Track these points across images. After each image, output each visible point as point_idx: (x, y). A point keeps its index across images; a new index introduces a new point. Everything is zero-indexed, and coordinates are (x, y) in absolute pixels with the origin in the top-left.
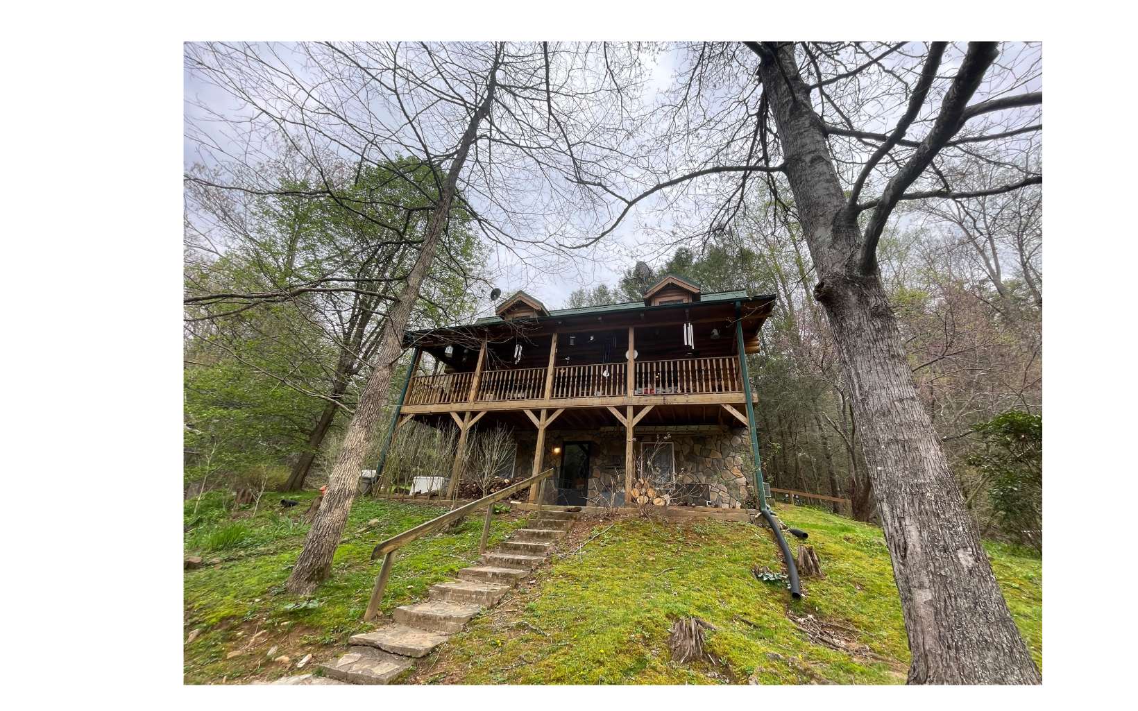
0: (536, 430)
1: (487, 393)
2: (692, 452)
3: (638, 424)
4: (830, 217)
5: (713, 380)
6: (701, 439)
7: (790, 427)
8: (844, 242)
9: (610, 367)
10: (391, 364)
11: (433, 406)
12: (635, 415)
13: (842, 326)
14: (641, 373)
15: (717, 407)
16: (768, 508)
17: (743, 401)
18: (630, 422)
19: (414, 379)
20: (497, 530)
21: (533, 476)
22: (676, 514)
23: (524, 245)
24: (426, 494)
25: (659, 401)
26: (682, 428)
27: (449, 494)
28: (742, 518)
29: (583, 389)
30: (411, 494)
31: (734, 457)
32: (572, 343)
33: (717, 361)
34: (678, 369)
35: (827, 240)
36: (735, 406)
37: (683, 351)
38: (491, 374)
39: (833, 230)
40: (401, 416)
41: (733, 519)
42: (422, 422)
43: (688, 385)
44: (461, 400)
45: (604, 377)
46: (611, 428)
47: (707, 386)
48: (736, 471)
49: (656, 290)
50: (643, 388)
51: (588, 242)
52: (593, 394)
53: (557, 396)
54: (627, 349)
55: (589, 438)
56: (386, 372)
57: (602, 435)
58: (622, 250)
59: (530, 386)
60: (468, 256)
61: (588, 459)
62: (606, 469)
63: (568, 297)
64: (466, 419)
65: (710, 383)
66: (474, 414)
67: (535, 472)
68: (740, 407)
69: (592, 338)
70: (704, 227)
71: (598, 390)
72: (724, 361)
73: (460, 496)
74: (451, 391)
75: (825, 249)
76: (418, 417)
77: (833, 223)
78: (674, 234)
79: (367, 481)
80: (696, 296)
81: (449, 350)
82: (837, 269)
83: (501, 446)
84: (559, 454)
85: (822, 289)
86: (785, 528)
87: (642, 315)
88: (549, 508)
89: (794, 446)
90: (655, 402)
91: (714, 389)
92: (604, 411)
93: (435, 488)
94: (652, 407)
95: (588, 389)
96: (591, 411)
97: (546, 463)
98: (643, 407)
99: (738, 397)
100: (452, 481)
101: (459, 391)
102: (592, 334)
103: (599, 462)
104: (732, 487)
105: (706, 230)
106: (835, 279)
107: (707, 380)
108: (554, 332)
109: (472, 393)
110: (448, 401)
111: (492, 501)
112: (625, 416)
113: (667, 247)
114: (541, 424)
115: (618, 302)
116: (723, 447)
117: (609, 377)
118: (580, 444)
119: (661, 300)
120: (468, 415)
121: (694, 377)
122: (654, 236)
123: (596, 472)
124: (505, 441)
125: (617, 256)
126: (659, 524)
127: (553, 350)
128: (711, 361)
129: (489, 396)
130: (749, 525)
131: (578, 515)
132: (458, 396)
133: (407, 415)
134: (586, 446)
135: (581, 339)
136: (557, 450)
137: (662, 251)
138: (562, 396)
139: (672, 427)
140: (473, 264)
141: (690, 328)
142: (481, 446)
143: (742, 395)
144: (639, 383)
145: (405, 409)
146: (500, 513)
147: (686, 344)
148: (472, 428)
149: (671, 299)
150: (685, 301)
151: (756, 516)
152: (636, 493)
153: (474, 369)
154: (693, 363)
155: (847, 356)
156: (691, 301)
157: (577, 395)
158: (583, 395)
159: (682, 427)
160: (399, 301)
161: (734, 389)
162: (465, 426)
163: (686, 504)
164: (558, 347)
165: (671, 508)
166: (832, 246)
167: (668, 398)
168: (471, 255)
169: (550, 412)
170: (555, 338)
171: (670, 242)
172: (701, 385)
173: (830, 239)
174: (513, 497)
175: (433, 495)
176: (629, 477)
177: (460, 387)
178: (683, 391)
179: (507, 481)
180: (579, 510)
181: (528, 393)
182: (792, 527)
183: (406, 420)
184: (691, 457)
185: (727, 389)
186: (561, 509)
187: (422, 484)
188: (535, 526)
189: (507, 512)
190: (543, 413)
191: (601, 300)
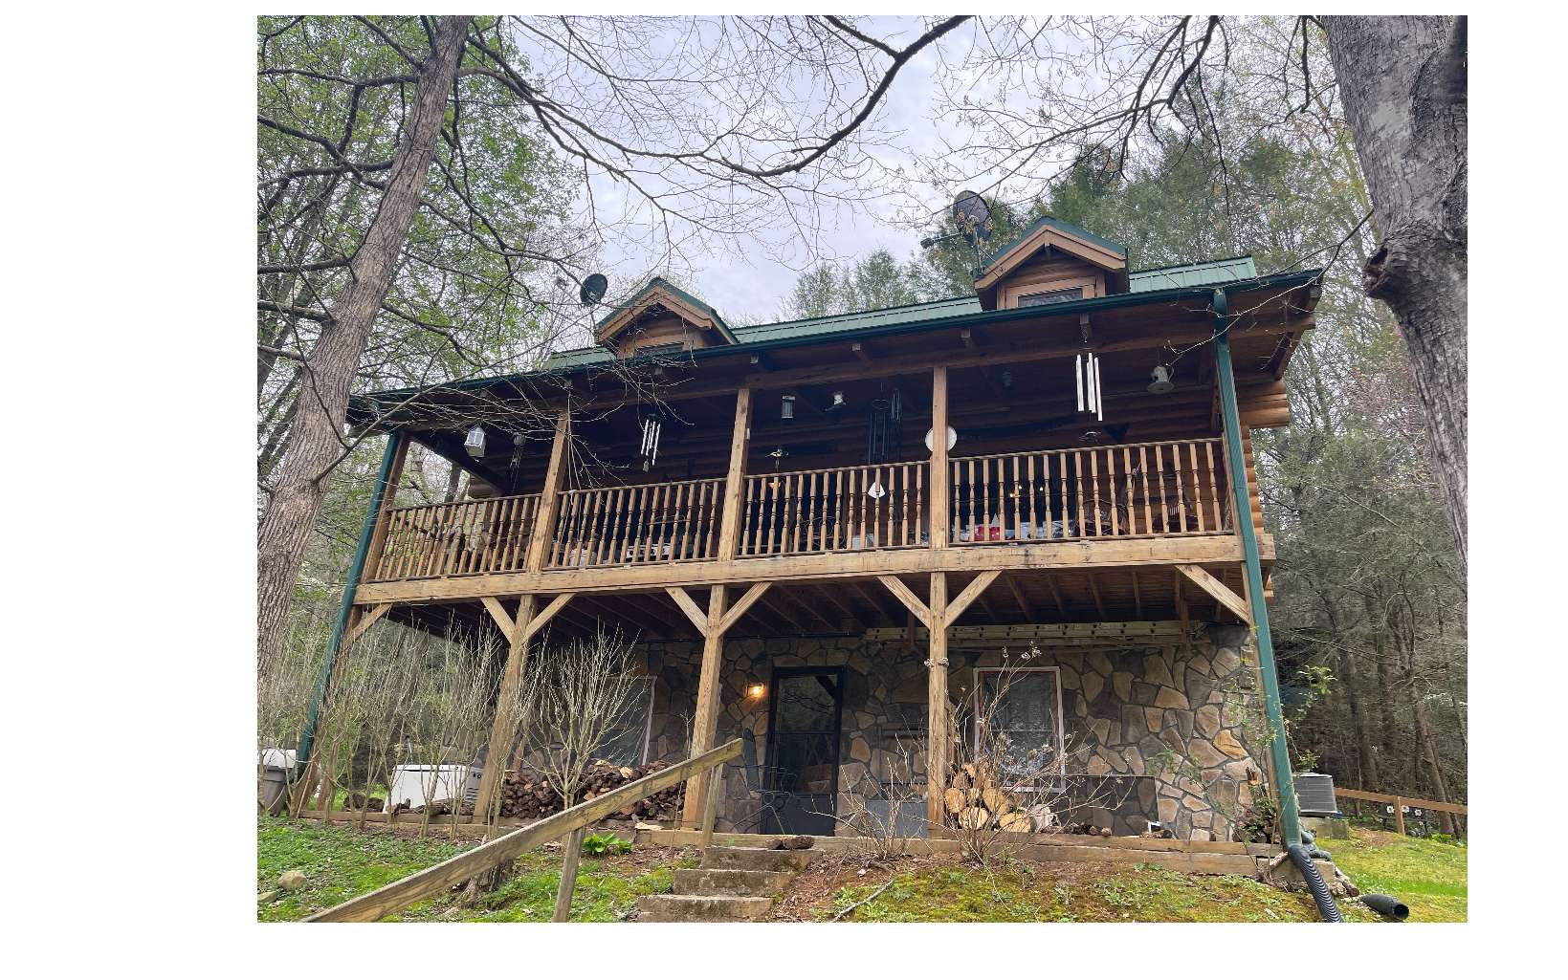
0: (699, 640)
1: (573, 546)
2: (1109, 691)
3: (960, 621)
4: (1408, 77)
5: (1155, 501)
6: (1132, 658)
7: (1393, 624)
8: (1441, 142)
9: (885, 473)
10: (315, 482)
11: (437, 584)
12: (951, 596)
13: (1435, 361)
14: (965, 487)
15: (1168, 574)
16: (1306, 841)
17: (1236, 556)
18: (938, 617)
19: (389, 513)
20: (596, 898)
21: (692, 758)
22: (1062, 856)
23: (656, 164)
24: (421, 810)
25: (1013, 558)
26: (1079, 630)
27: (478, 810)
28: (1236, 868)
29: (817, 532)
30: (384, 812)
31: (1220, 706)
32: (787, 413)
33: (1167, 451)
34: (1064, 475)
35: (1399, 137)
36: (1217, 570)
37: (1071, 426)
38: (583, 497)
39: (1415, 110)
40: (357, 610)
41: (1211, 868)
42: (408, 623)
43: (1090, 516)
44: (509, 565)
45: (871, 500)
46: (894, 633)
47: (1140, 518)
48: (1228, 741)
49: (1008, 267)
50: (972, 526)
51: (800, 159)
52: (843, 544)
53: (751, 551)
54: (928, 424)
55: (839, 659)
56: (304, 503)
57: (873, 651)
58: (908, 165)
59: (682, 525)
60: (522, 190)
61: (838, 713)
62: (882, 740)
63: (789, 287)
64: (521, 615)
65: (1148, 510)
66: (542, 601)
67: (697, 747)
68: (1228, 573)
69: (838, 399)
70: (1120, 98)
71: (857, 532)
72: (1184, 450)
73: (506, 812)
74: (482, 544)
75: (1395, 160)
76: (400, 613)
77: (1414, 92)
78: (1045, 117)
79: (277, 777)
80: (1116, 281)
81: (476, 439)
82: (1423, 213)
83: (608, 685)
84: (761, 702)
85: (1382, 268)
86: (1352, 893)
87: (966, 335)
88: (732, 840)
89: (1408, 674)
90: (1004, 561)
91: (1158, 526)
92: (872, 586)
93: (440, 795)
94: (994, 576)
95: (830, 531)
96: (839, 587)
97: (725, 726)
98: (973, 575)
99: (1222, 547)
100: (487, 774)
101: (504, 542)
102: (838, 387)
103: (866, 721)
104: (1217, 786)
105: (1127, 106)
106: (1417, 240)
107: (1139, 502)
108: (742, 384)
109: (536, 549)
110: (477, 568)
111: (579, 822)
112: (926, 601)
113: (1025, 154)
114: (712, 624)
115: (922, 297)
116: (1192, 676)
117: (884, 500)
118: (821, 674)
119: (1025, 291)
120: (526, 603)
121: (1104, 493)
122: (990, 126)
123: (859, 747)
124: (616, 670)
125: (897, 183)
126: (1011, 880)
127: (741, 432)
128: (1151, 451)
129: (581, 555)
130: (1251, 884)
131: (802, 857)
132: (500, 556)
133: (370, 608)
134: (834, 678)
135: (814, 400)
136: (758, 692)
137: (1012, 164)
138: (764, 550)
139: (1054, 627)
140: (535, 211)
141: (1093, 366)
142: (556, 683)
143: (1233, 541)
144: (961, 512)
145: (367, 594)
146: (607, 854)
147: (1081, 408)
148: (536, 638)
149: (1051, 287)
150: (1088, 294)
151: (1273, 862)
152: (955, 800)
153: (540, 485)
154: (1102, 456)
155: (1446, 440)
156: (1102, 293)
157: (803, 547)
158: (816, 547)
159: (1078, 626)
160: (334, 323)
161: (1210, 527)
162: (519, 631)
163: (1086, 830)
164: (753, 423)
165: (1047, 838)
166: (1412, 153)
167: (1037, 551)
168: (529, 189)
169: (734, 592)
170: (743, 401)
171: (1035, 141)
172: (1123, 514)
173: (1407, 134)
174: (643, 813)
175: (438, 813)
176: (937, 760)
177: (505, 533)
178: (1077, 533)
179: (626, 771)
180: (807, 845)
181: (679, 544)
182: (1374, 891)
183: (368, 620)
184: (1107, 705)
185: (1192, 525)
186: (761, 842)
187: (410, 786)
188: (694, 887)
189: (624, 851)
190: (717, 597)
191: (877, 293)
